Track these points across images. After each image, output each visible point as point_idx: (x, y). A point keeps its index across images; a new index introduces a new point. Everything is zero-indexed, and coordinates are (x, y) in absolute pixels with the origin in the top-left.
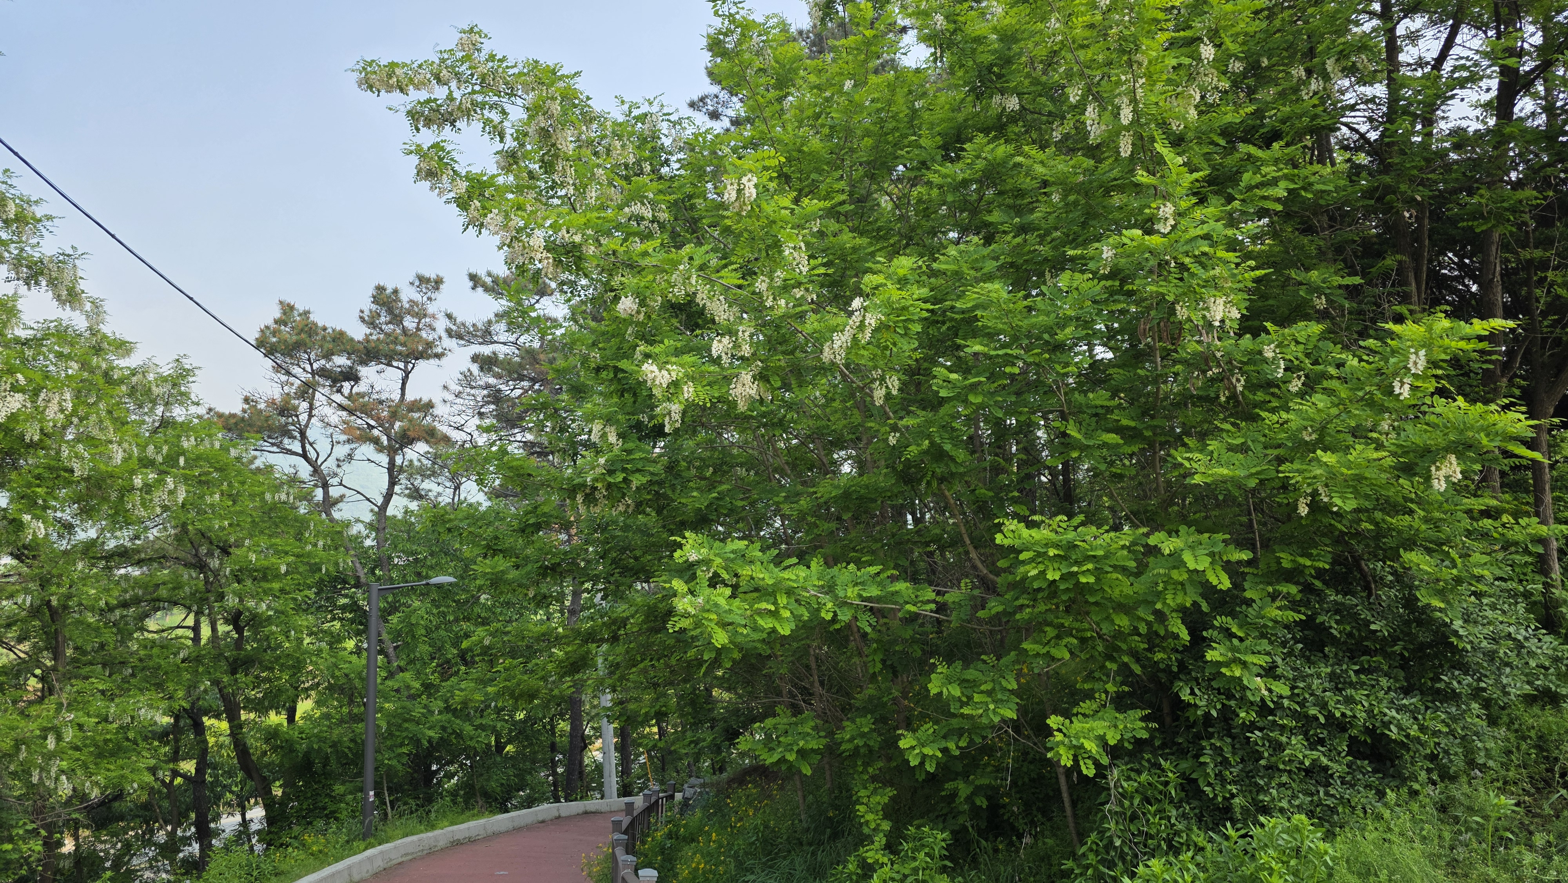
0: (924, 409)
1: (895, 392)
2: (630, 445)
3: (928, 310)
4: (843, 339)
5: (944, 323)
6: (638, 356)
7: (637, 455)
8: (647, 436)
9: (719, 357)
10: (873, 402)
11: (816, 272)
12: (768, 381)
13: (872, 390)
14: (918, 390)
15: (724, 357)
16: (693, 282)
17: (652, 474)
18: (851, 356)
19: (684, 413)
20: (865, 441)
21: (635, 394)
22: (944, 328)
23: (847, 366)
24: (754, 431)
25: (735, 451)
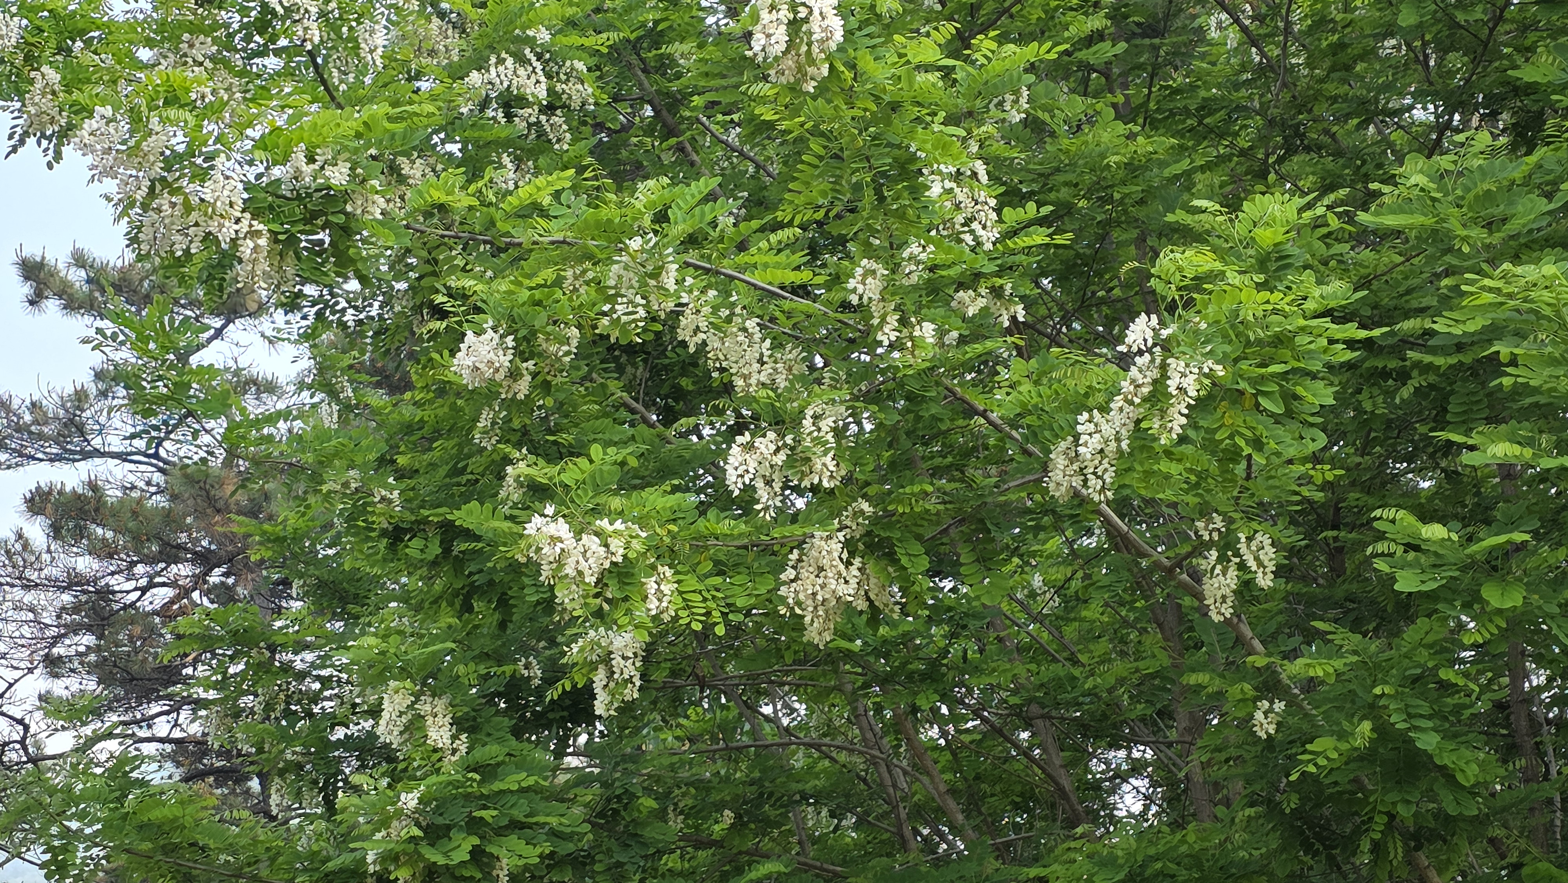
0: (1356, 626)
1: (1265, 581)
2: (492, 751)
3: (1351, 344)
4: (1107, 430)
5: (1403, 376)
6: (510, 491)
7: (513, 781)
8: (541, 722)
9: (749, 489)
10: (1204, 611)
11: (1023, 241)
12: (892, 558)
13: (1197, 576)
14: (1337, 571)
15: (763, 493)
16: (670, 284)
17: (555, 834)
18: (1133, 480)
19: (649, 655)
20: (1182, 721)
21: (504, 603)
22: (1406, 392)
23: (1122, 505)
24: (853, 699)
25: (799, 760)
